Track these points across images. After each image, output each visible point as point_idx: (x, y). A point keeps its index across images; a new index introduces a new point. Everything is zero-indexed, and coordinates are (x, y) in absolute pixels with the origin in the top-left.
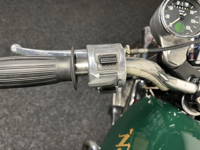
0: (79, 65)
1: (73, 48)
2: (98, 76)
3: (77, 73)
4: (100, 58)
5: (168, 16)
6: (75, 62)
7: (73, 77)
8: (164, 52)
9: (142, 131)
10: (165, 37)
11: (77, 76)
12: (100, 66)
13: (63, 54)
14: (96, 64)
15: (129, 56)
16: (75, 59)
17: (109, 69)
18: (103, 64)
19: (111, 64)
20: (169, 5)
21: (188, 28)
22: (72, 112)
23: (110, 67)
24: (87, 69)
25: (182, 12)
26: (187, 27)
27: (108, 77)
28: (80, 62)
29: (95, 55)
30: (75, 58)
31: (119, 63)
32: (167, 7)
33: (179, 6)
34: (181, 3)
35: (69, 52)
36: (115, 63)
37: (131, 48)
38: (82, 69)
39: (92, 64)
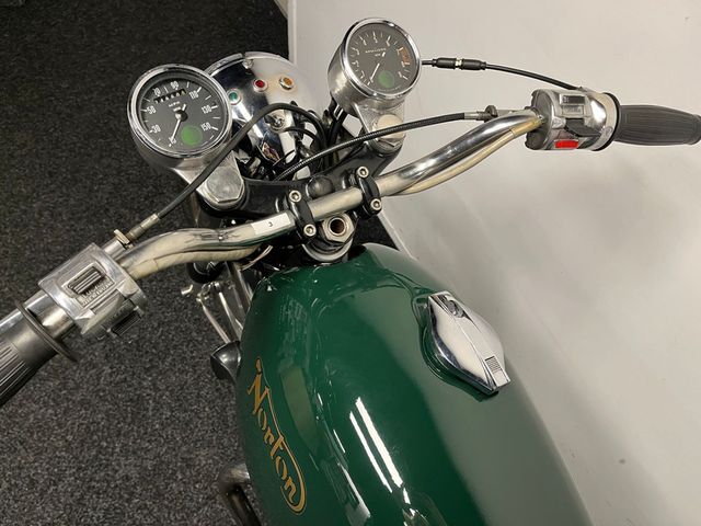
0: (49, 322)
1: (17, 303)
2: (89, 314)
3: (56, 334)
4: (72, 287)
5: (157, 129)
6: (39, 321)
7: (56, 346)
8: (198, 189)
9: (283, 357)
10: (181, 165)
11: (59, 339)
12: (81, 299)
13: (6, 325)
14: (74, 300)
15: (131, 246)
16: (36, 317)
17: (100, 294)
18: (84, 293)
19: (97, 283)
20: (144, 107)
21: (207, 126)
22: (149, 465)
23: (99, 290)
24: (67, 318)
25: (177, 106)
26: (203, 126)
27: (106, 305)
28: (46, 315)
29: (61, 289)
30: (32, 314)
31: (108, 274)
32: (143, 113)
33: (164, 98)
34: (163, 90)
35: (17, 314)
36: (103, 278)
37: (124, 232)
38: (59, 323)
39: (68, 304)
